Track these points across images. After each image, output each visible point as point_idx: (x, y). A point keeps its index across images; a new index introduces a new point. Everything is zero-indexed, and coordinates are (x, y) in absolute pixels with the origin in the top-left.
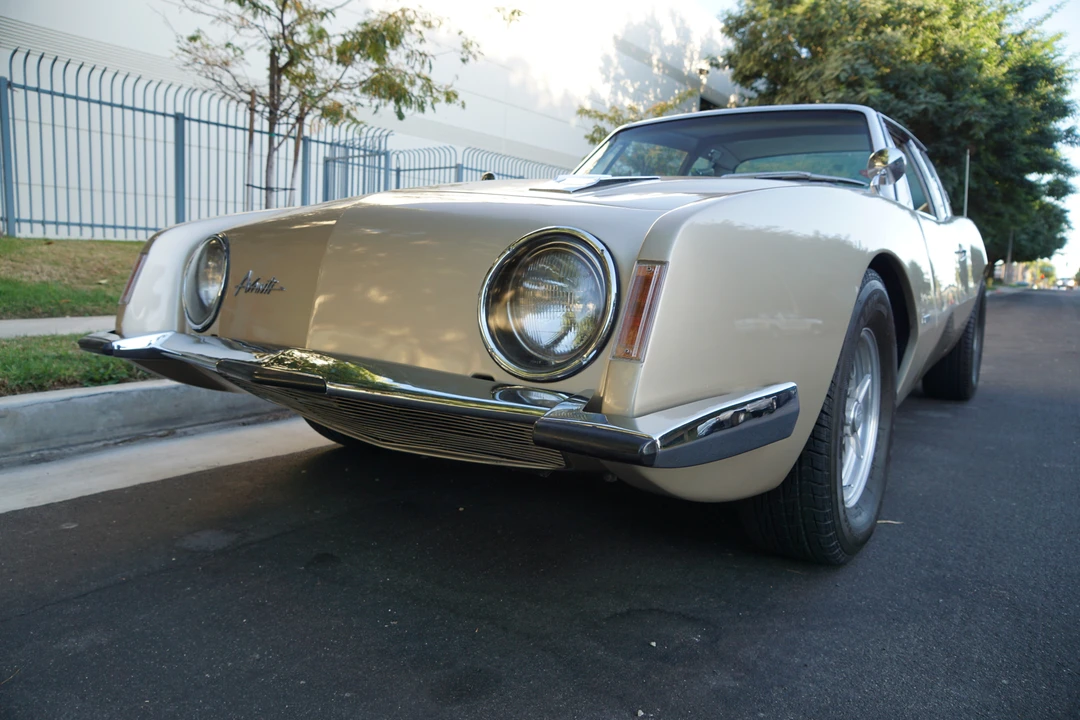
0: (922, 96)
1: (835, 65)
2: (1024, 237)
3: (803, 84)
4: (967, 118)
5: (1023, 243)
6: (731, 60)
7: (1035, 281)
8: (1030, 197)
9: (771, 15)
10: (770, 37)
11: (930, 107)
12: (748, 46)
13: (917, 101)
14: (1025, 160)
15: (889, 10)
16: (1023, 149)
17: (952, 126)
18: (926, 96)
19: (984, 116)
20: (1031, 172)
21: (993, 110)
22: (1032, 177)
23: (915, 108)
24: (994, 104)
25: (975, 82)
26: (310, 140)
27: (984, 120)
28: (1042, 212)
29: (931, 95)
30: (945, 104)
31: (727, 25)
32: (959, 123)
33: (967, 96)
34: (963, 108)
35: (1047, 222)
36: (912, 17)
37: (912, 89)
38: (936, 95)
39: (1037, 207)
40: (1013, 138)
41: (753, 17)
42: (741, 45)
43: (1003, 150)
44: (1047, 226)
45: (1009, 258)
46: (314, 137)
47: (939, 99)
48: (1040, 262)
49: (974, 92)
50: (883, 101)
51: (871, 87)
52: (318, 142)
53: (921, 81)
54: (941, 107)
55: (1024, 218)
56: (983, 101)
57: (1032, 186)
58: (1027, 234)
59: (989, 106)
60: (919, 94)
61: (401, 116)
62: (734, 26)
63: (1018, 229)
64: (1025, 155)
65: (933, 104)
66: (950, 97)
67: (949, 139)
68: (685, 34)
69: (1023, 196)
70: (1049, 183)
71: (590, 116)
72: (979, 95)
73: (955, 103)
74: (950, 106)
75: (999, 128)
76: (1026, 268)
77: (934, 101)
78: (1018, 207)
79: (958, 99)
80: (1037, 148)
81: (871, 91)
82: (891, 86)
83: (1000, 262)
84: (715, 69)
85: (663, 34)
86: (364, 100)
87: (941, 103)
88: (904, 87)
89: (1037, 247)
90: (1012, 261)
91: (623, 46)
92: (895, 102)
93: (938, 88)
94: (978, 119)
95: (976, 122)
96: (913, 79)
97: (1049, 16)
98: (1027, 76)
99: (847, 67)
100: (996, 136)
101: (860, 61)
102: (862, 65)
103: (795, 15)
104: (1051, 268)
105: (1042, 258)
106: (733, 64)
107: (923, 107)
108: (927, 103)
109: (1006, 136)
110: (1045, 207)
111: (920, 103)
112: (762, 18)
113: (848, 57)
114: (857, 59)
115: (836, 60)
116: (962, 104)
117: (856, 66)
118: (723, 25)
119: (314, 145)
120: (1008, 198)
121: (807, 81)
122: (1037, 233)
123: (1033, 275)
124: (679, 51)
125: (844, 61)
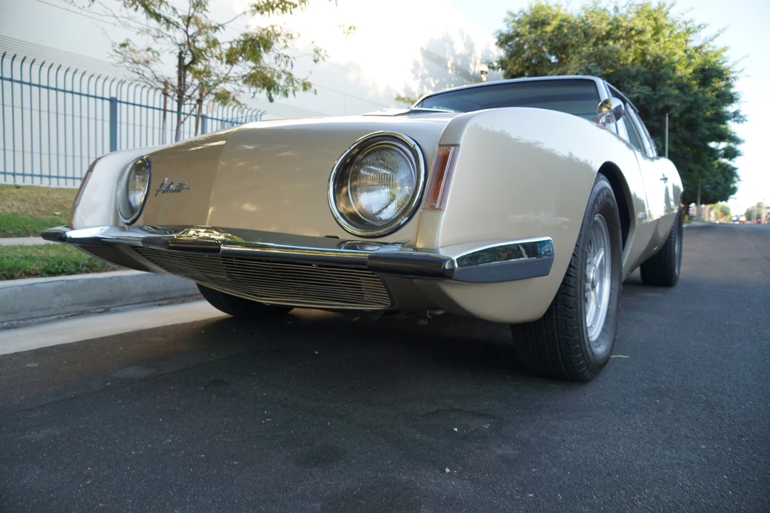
0: (635, 88)
1: (575, 66)
2: (708, 186)
4: (666, 103)
5: (708, 190)
6: (503, 64)
7: (717, 218)
8: (711, 158)
9: (530, 33)
10: (530, 48)
11: (641, 96)
12: (515, 54)
13: (632, 92)
14: (707, 132)
15: (611, 29)
16: (706, 125)
17: (656, 109)
18: (638, 88)
19: (678, 102)
20: (711, 141)
21: (684, 98)
22: (713, 145)
23: (631, 96)
24: (685, 94)
25: (671, 79)
26: (207, 118)
27: (678, 104)
28: (720, 169)
29: (641, 87)
30: (651, 94)
31: (500, 40)
32: (661, 106)
33: (666, 88)
34: (664, 96)
35: (724, 176)
36: (626, 34)
37: (628, 83)
38: (645, 87)
39: (716, 166)
40: (699, 117)
41: (517, 35)
42: (509, 54)
43: (691, 126)
44: (723, 179)
45: (699, 201)
46: (210, 115)
47: (647, 90)
48: (721, 204)
49: (671, 85)
52: (212, 118)
53: (635, 78)
54: (648, 95)
55: (708, 173)
56: (677, 92)
57: (713, 152)
58: (710, 184)
59: (682, 95)
60: (633, 87)
61: (271, 100)
62: (504, 41)
63: (704, 181)
64: (707, 129)
65: (643, 93)
66: (654, 89)
67: (655, 118)
68: (470, 46)
69: (707, 157)
70: (724, 149)
71: (405, 102)
72: (674, 87)
73: (658, 92)
74: (655, 94)
75: (689, 110)
76: (711, 209)
77: (643, 91)
78: (704, 165)
79: (660, 90)
80: (714, 124)
83: (693, 205)
84: (491, 70)
85: (455, 46)
86: (245, 88)
87: (647, 93)
88: (623, 82)
89: (718, 194)
90: (701, 203)
91: (427, 54)
93: (646, 83)
94: (674, 103)
95: (673, 106)
96: (629, 76)
97: (717, 35)
98: (705, 75)
99: (583, 68)
100: (687, 116)
101: (592, 64)
102: (593, 66)
103: (546, 32)
104: (728, 209)
105: (721, 201)
106: (504, 66)
107: (636, 95)
108: (639, 93)
109: (693, 116)
110: (721, 165)
111: (634, 93)
112: (524, 35)
113: (584, 61)
114: (590, 63)
115: (575, 63)
116: (662, 93)
117: (589, 68)
118: (496, 40)
119: (209, 121)
120: (697, 159)
122: (718, 183)
123: (716, 214)
124: (466, 59)
125: (581, 64)
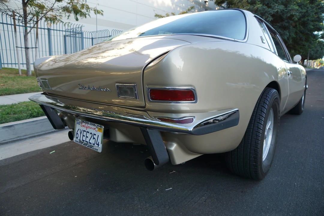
0: (276, 7)
2: (313, 52)
3: (237, 4)
4: (291, 13)
5: (312, 54)
7: (317, 66)
8: (314, 39)
11: (279, 11)
13: (275, 8)
14: (312, 27)
16: (312, 23)
17: (287, 16)
18: (278, 7)
19: (297, 13)
20: (315, 31)
21: (301, 10)
22: (316, 33)
23: (274, 10)
24: (302, 8)
26: (51, 29)
27: (297, 14)
28: (319, 44)
29: (279, 6)
30: (284, 9)
32: (289, 15)
33: (292, 6)
34: (290, 10)
35: (320, 47)
37: (273, 4)
39: (317, 43)
40: (308, 20)
43: (304, 24)
44: (320, 49)
45: (308, 59)
46: (52, 28)
47: (282, 7)
48: (319, 60)
49: (294, 4)
50: (263, 9)
51: (259, 4)
52: (54, 30)
54: (283, 10)
55: (313, 46)
56: (297, 7)
57: (316, 37)
58: (314, 51)
59: (300, 9)
61: (77, 20)
63: (311, 50)
64: (313, 25)
65: (280, 9)
66: (286, 6)
67: (286, 21)
69: (312, 39)
70: (321, 34)
71: (159, 17)
72: (296, 5)
73: (288, 8)
74: (286, 9)
75: (304, 16)
76: (315, 62)
77: (280, 8)
78: (310, 43)
79: (289, 7)
80: (317, 23)
81: (259, 6)
82: (266, 3)
83: (306, 60)
87: (282, 9)
88: (271, 4)
89: (317, 55)
90: (310, 60)
92: (267, 9)
94: (295, 13)
95: (295, 14)
100: (302, 19)
104: (323, 61)
105: (319, 59)
107: (276, 10)
108: (278, 9)
109: (306, 19)
110: (319, 42)
111: (276, 9)
116: (290, 9)
119: (52, 31)
120: (307, 40)
121: (238, 3)
122: (318, 51)
123: (317, 64)
